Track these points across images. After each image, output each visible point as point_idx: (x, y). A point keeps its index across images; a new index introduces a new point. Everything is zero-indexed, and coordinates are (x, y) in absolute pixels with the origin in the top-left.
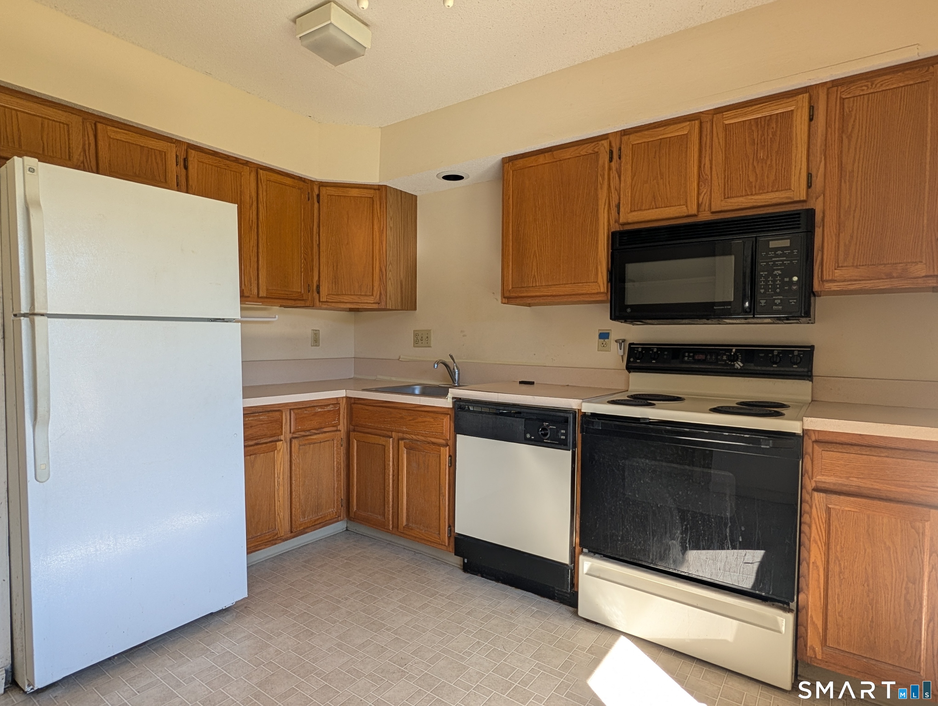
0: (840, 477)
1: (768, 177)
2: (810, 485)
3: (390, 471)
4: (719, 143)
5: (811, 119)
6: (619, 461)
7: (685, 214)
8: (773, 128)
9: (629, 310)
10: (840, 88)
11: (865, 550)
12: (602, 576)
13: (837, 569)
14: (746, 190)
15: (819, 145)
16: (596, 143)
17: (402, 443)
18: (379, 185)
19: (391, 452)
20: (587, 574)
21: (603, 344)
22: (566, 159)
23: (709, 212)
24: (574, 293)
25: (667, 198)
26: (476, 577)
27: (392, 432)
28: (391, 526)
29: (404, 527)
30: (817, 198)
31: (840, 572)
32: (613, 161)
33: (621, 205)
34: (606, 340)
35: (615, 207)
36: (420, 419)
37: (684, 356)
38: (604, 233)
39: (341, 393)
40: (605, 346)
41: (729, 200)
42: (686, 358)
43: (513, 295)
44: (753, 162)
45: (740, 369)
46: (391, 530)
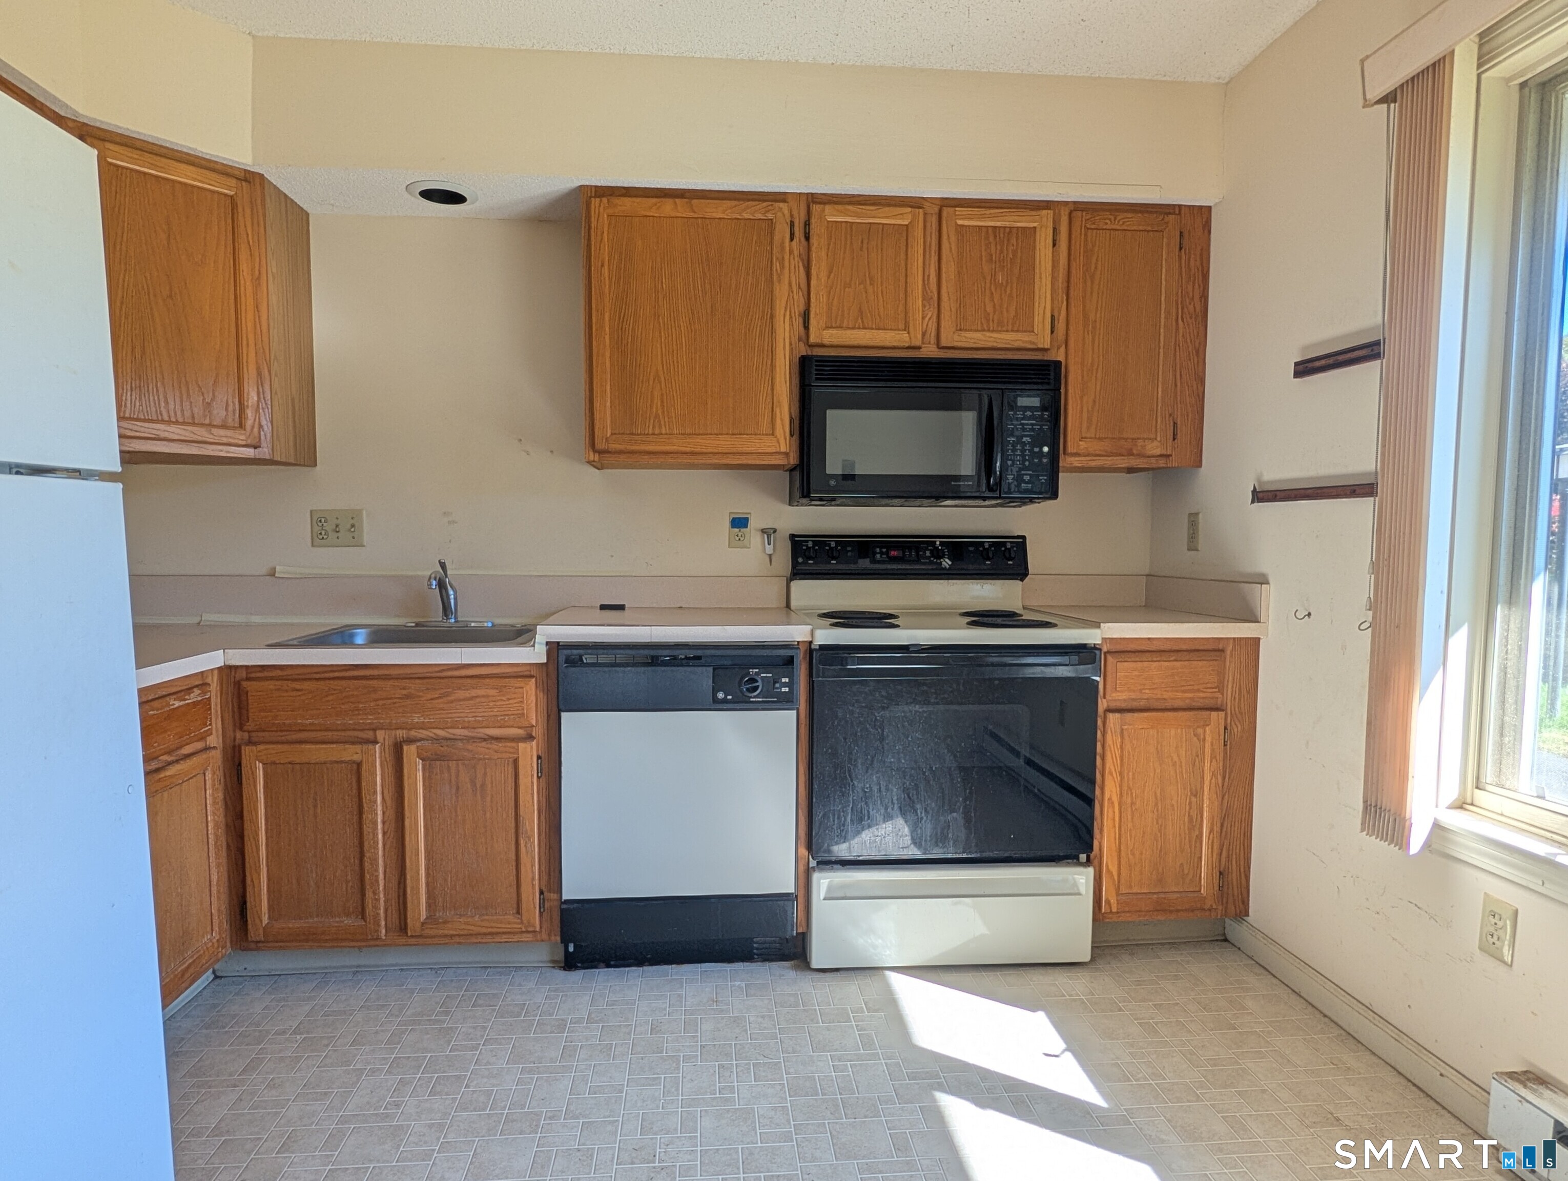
0: (1134, 691)
1: (1007, 311)
2: (1102, 705)
3: (376, 814)
4: (951, 248)
5: (1054, 245)
6: (876, 714)
7: (907, 345)
8: (1013, 245)
9: (833, 482)
10: (1084, 213)
11: (1155, 771)
12: (848, 895)
13: (1129, 801)
14: (982, 323)
15: (1060, 280)
16: (770, 203)
17: (410, 751)
18: (245, 170)
19: (379, 772)
20: (824, 899)
21: (737, 535)
22: (715, 218)
23: (935, 346)
24: (734, 450)
25: (879, 315)
26: (597, 970)
27: (374, 730)
28: (384, 931)
29: (423, 924)
30: (1059, 348)
31: (1132, 803)
32: (795, 240)
33: (812, 315)
34: (742, 530)
35: (799, 315)
36: (461, 694)
37: (876, 553)
38: (785, 355)
39: (213, 660)
40: (742, 539)
41: (963, 334)
42: (878, 556)
43: (614, 446)
44: (990, 287)
45: (950, 569)
46: (384, 938)
